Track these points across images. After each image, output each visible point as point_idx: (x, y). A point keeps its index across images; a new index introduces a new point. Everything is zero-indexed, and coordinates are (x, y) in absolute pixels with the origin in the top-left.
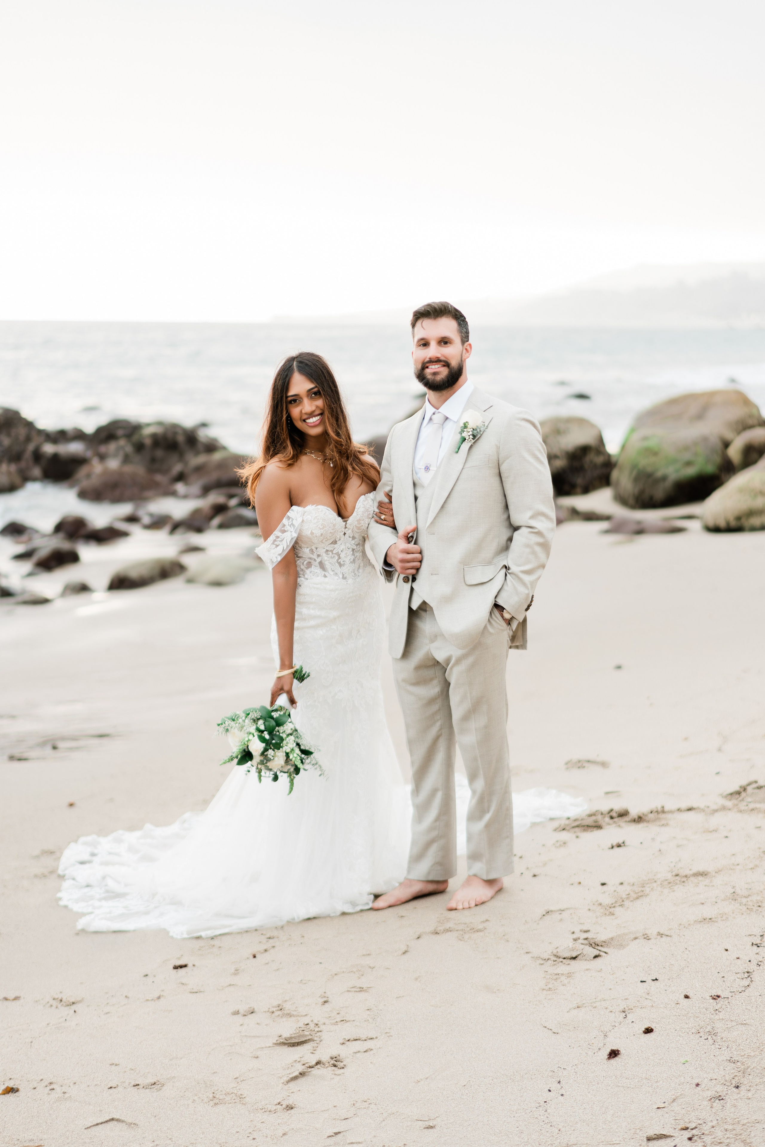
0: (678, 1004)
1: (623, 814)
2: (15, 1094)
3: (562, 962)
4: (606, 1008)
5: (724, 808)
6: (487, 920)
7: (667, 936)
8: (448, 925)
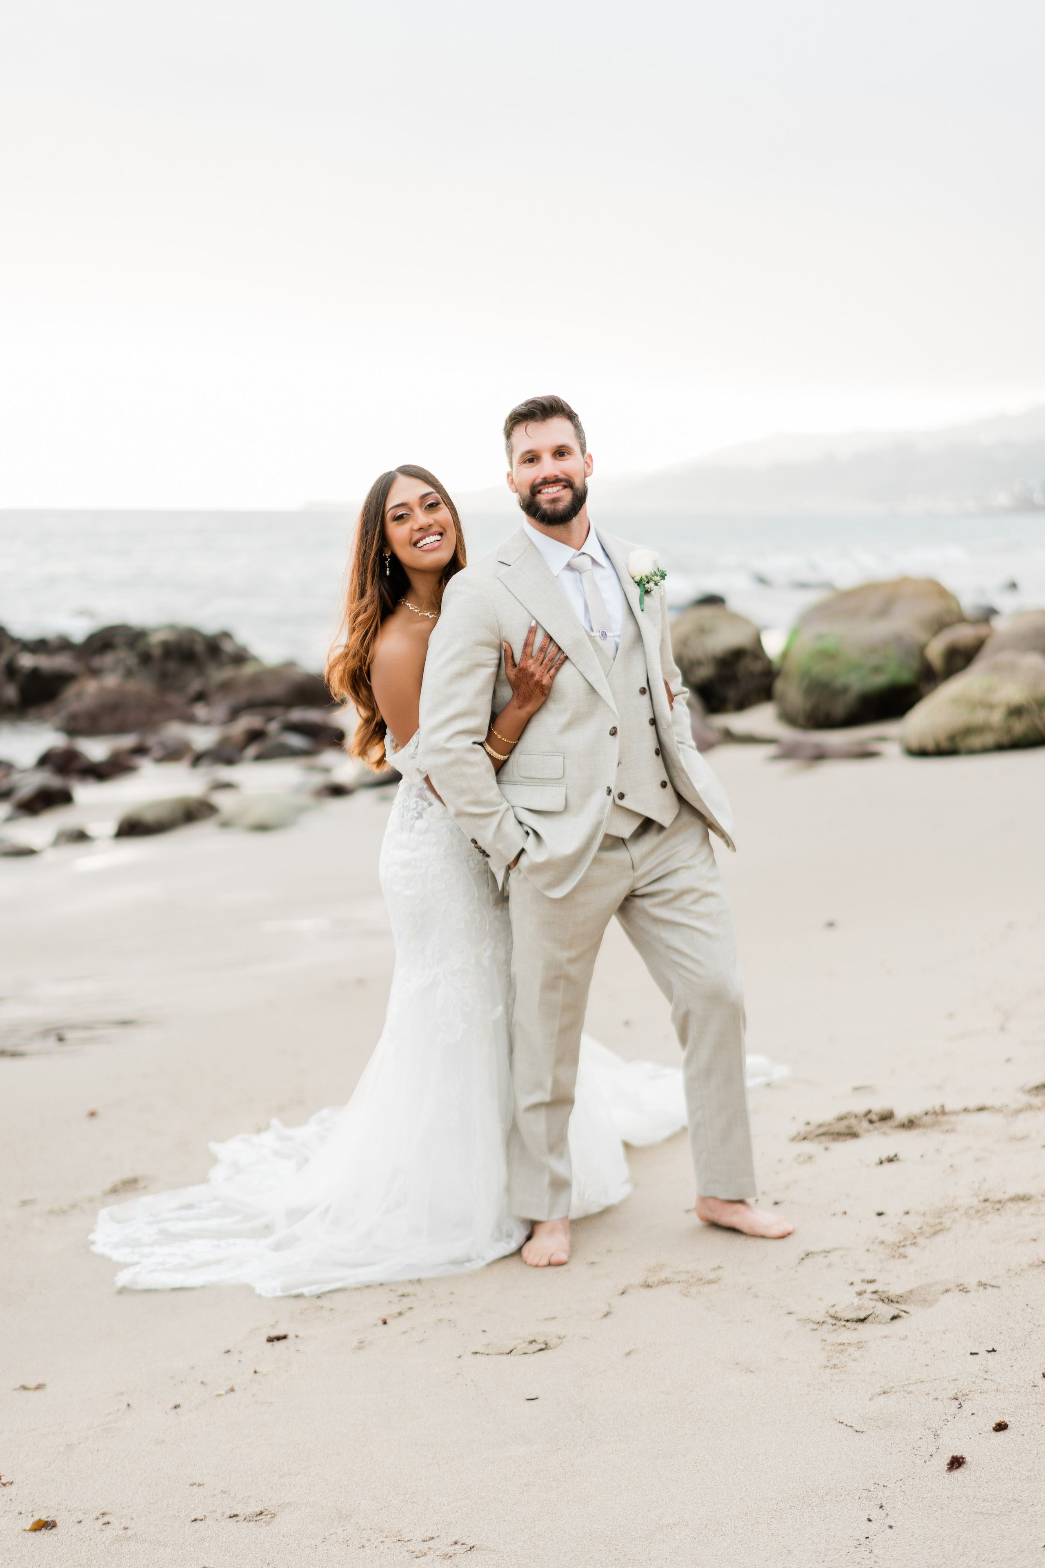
0: (1035, 1386)
1: (886, 1117)
2: (51, 1532)
3: (845, 1326)
4: (928, 1394)
5: (1030, 1107)
6: (719, 1267)
7: (993, 1286)
8: (663, 1275)
